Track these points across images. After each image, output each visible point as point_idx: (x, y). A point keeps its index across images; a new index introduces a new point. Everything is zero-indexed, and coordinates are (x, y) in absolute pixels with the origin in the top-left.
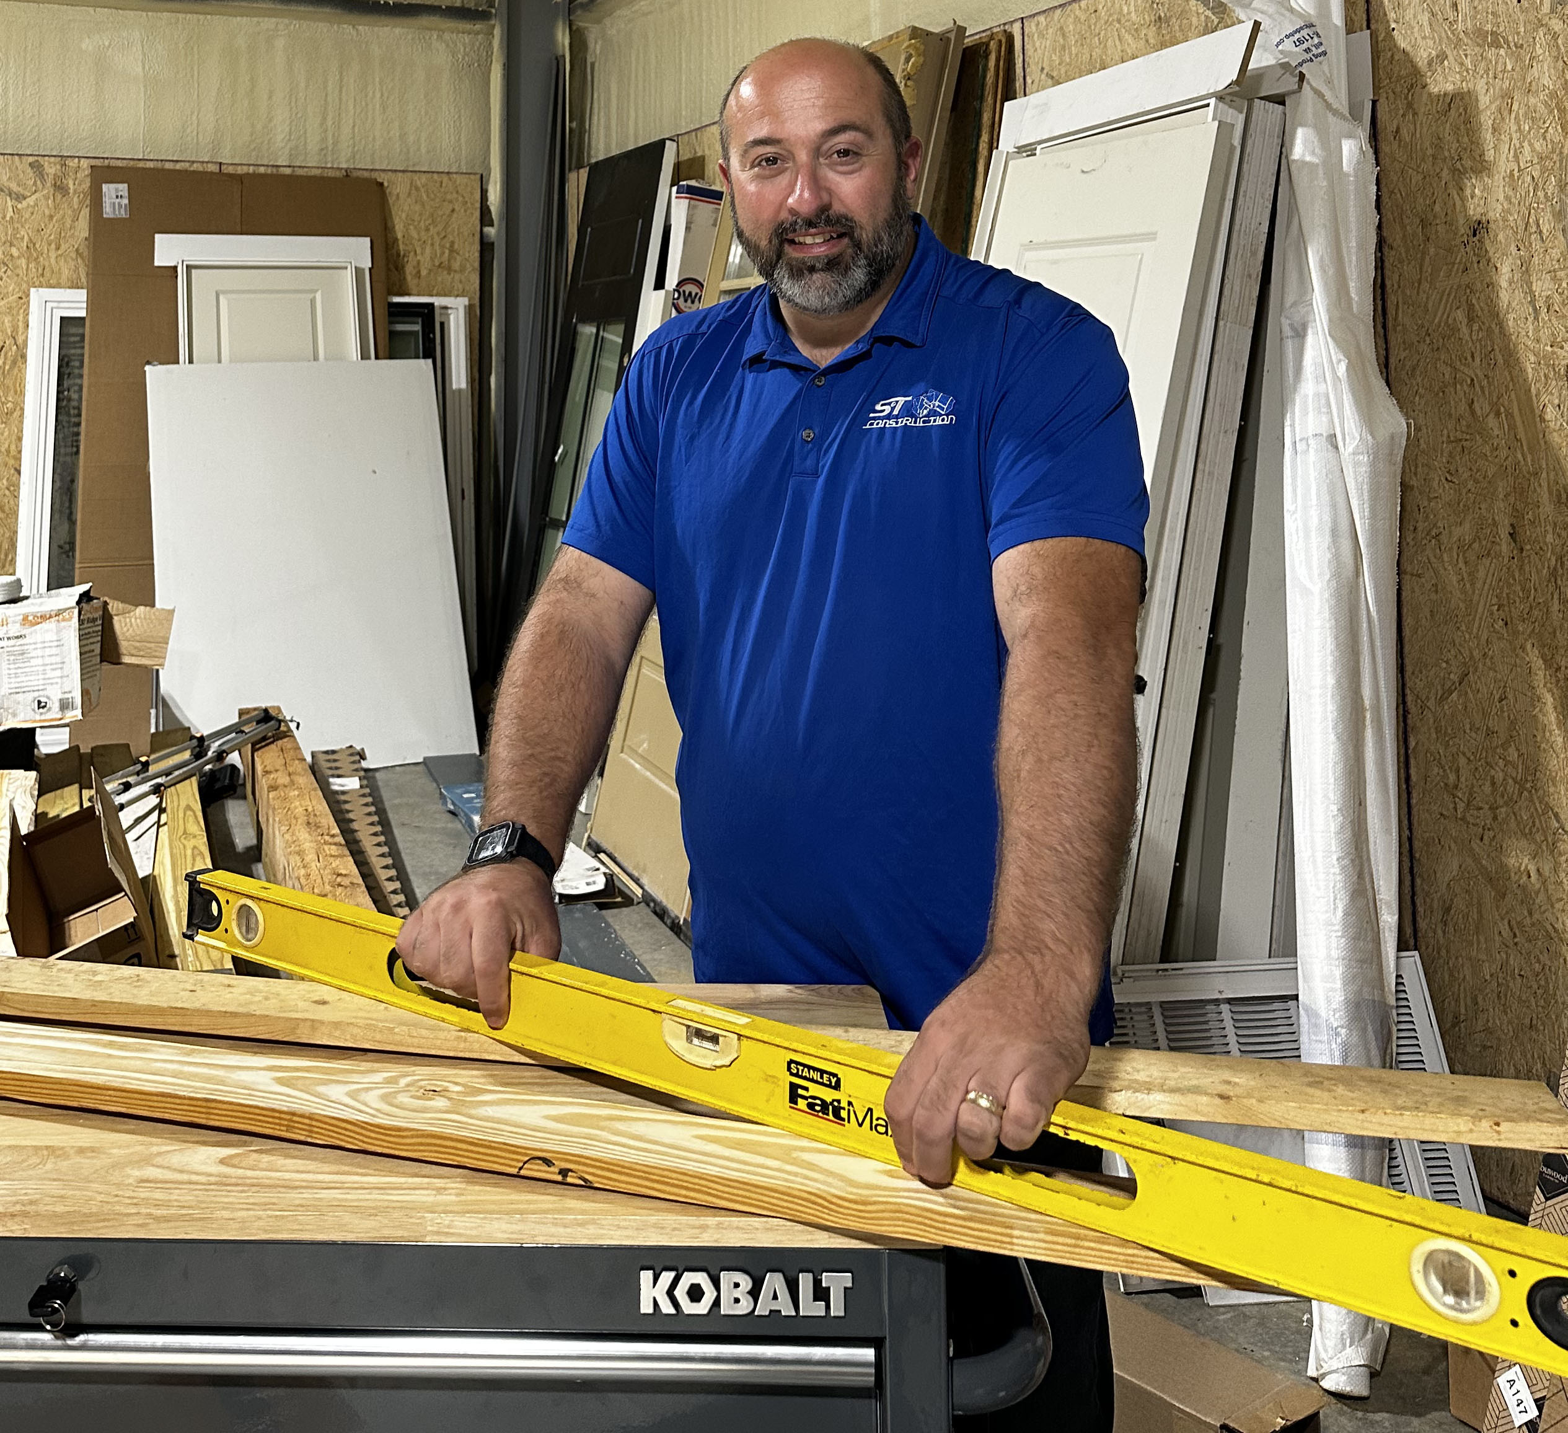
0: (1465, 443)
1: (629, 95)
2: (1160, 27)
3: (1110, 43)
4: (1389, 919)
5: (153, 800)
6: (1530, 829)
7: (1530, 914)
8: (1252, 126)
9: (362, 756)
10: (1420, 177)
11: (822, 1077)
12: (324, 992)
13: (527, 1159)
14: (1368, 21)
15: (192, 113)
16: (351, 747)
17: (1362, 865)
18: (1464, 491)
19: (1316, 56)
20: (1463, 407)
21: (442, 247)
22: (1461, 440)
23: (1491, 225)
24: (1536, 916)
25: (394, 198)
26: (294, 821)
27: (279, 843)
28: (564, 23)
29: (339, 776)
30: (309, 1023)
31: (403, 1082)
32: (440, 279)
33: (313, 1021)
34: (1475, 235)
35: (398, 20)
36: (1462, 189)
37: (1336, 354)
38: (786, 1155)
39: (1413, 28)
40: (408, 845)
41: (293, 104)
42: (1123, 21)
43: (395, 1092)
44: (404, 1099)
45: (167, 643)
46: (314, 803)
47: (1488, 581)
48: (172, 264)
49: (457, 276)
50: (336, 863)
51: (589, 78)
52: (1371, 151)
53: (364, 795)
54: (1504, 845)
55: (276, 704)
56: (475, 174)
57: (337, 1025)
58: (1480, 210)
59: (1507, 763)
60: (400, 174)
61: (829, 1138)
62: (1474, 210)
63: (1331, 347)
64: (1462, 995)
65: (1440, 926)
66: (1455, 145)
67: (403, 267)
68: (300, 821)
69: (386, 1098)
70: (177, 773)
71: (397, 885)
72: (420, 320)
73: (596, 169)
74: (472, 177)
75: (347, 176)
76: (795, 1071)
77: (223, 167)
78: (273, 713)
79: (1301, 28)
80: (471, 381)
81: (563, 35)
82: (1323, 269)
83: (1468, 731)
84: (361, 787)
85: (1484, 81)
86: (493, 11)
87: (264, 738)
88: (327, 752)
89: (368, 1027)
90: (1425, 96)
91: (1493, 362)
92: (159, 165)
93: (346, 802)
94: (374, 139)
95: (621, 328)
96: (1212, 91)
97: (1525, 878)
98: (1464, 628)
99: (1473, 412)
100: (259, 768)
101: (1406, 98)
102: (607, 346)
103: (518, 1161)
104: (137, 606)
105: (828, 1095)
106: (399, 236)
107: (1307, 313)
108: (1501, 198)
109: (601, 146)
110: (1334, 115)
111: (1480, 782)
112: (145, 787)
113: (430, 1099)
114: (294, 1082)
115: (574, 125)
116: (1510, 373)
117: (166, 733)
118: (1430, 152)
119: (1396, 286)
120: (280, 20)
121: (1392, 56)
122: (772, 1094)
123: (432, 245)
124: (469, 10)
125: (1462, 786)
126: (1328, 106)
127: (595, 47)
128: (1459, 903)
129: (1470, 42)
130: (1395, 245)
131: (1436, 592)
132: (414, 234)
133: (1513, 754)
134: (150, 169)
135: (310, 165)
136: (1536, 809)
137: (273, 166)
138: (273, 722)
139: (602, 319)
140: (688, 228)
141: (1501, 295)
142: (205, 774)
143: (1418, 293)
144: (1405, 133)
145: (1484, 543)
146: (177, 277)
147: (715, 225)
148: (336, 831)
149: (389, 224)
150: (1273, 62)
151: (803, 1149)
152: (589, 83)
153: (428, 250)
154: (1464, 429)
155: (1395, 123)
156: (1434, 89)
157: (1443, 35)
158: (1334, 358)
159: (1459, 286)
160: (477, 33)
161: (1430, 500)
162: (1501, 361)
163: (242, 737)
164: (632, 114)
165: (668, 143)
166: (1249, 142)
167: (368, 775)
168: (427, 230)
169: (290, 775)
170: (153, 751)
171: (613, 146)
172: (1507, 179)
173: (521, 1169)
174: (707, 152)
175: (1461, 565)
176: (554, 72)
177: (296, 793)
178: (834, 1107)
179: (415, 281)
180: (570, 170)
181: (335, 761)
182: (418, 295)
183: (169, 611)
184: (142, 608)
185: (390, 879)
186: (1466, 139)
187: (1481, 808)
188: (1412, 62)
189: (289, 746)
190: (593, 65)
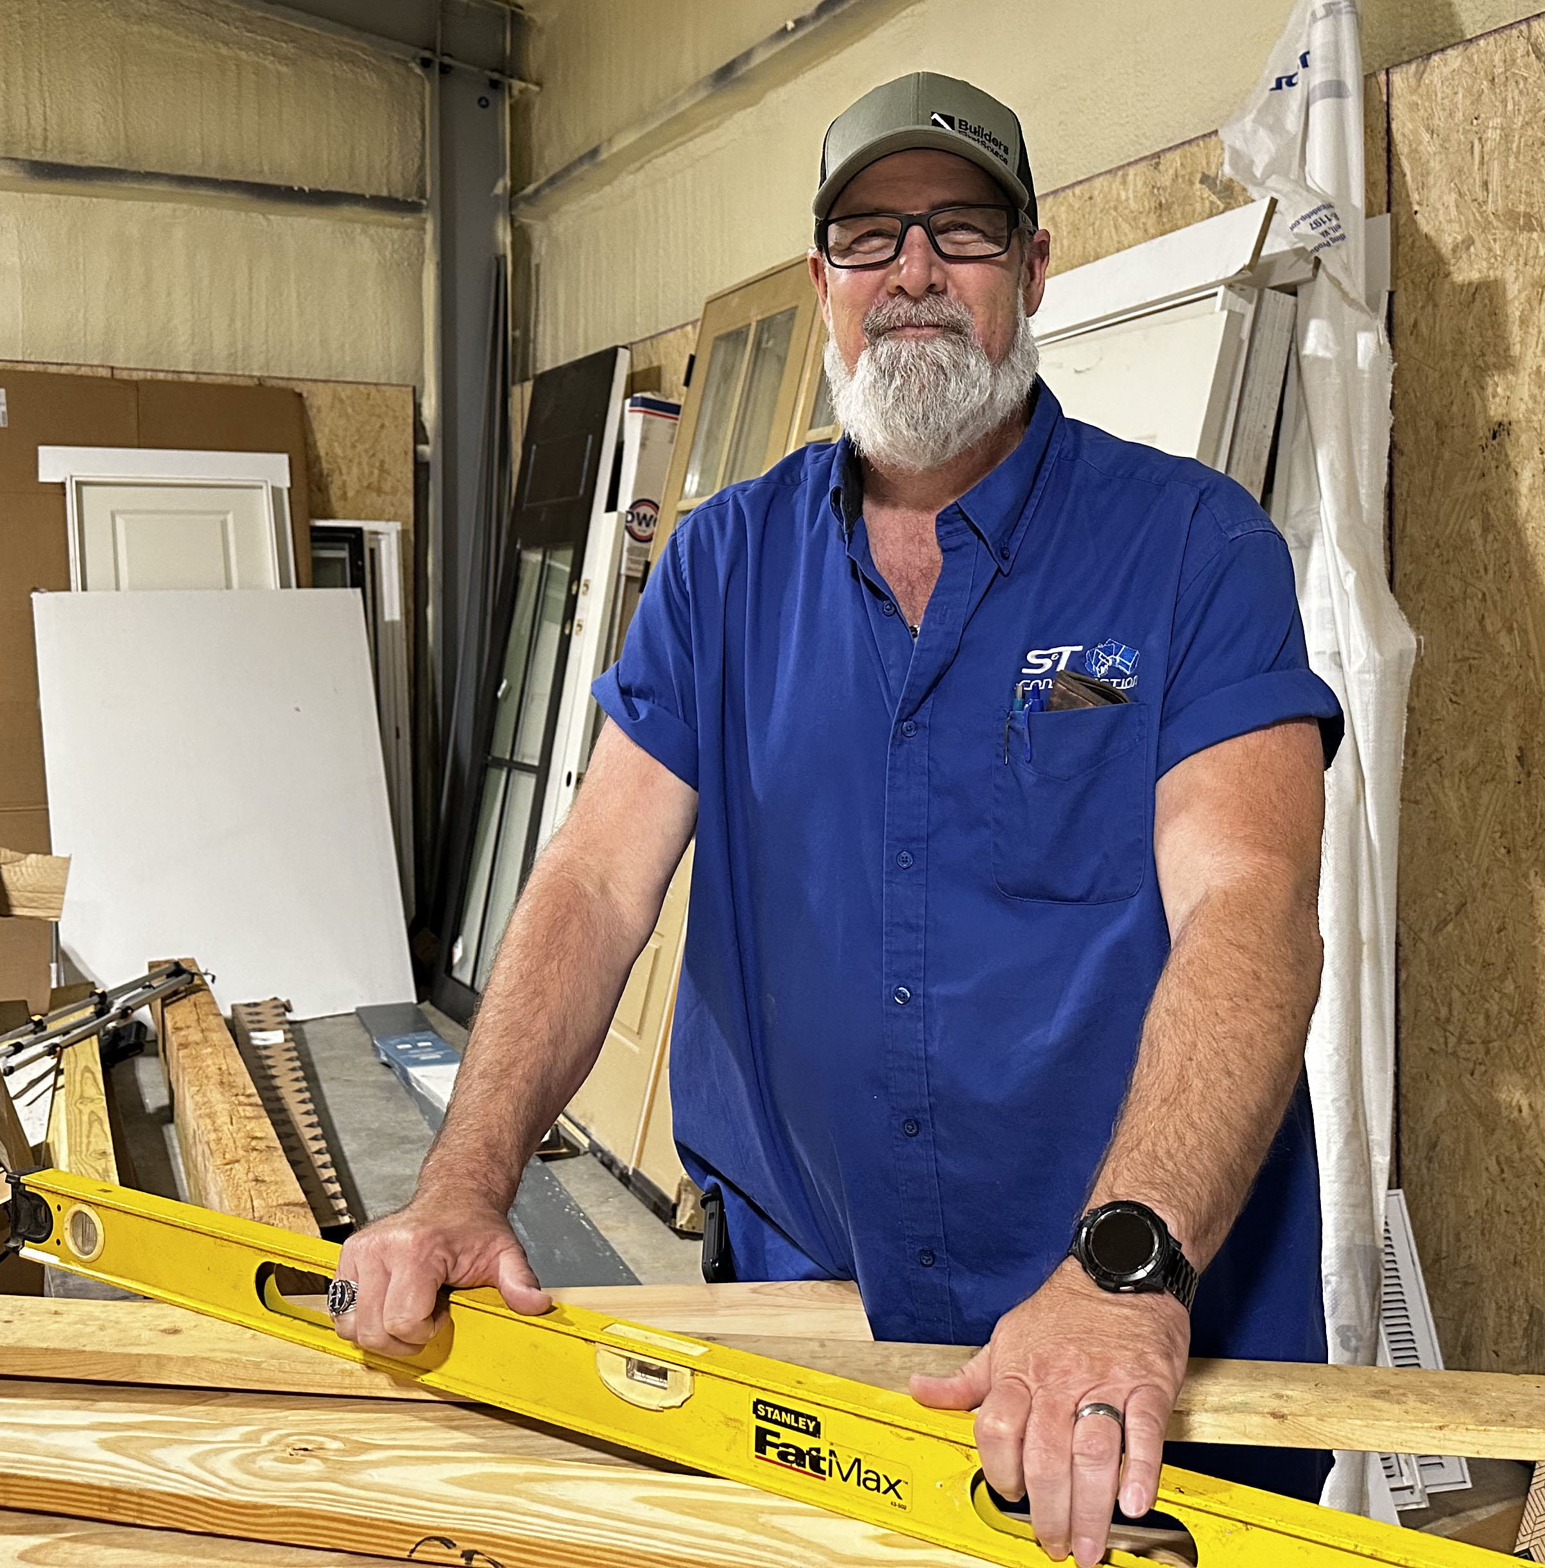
0: (1472, 661)
1: (577, 301)
2: (1160, 216)
3: (1105, 232)
4: (1382, 1160)
5: (49, 1062)
6: (1524, 1064)
7: (1520, 1150)
8: (1262, 318)
9: (287, 1008)
10: (1437, 375)
11: (797, 1421)
12: (177, 1317)
13: (419, 1539)
14: (1389, 203)
15: (78, 310)
16: (275, 999)
17: (1356, 1106)
18: (1469, 713)
19: (1334, 240)
20: (1473, 624)
21: (371, 466)
22: (1468, 658)
23: (1514, 426)
24: (1526, 1151)
25: (314, 410)
26: (205, 1081)
27: (189, 1105)
28: (504, 216)
29: (261, 1030)
30: (154, 1360)
31: (266, 1438)
32: (368, 502)
33: (158, 1356)
34: (1494, 437)
35: (316, 210)
36: (1482, 388)
37: (1344, 565)
38: (752, 1519)
39: (1438, 210)
40: (337, 1099)
41: (196, 303)
42: (1120, 209)
43: (254, 1453)
44: (266, 1463)
45: (63, 893)
46: (229, 1060)
47: (1491, 808)
48: (58, 479)
49: (389, 498)
50: (251, 1125)
51: (533, 280)
52: (1388, 345)
53: (288, 1050)
54: (1496, 1080)
55: (189, 956)
56: (407, 386)
57: (188, 1361)
58: (1501, 410)
59: (1503, 995)
60: (320, 384)
61: (804, 1494)
62: (1496, 410)
63: (1339, 559)
64: (1444, 1232)
65: (1425, 1163)
66: (1478, 339)
67: (327, 487)
68: (212, 1081)
69: (242, 1463)
70: (75, 1032)
71: (322, 1144)
72: (347, 546)
73: (542, 381)
74: (404, 389)
75: (260, 384)
76: (763, 1414)
77: (116, 372)
78: (184, 965)
79: (1319, 209)
80: (406, 612)
81: (505, 229)
82: (1333, 475)
83: (1463, 963)
84: (286, 1040)
85: (1513, 268)
86: (424, 202)
87: (175, 993)
88: (248, 1005)
89: (228, 1363)
90: (1447, 286)
91: (1507, 575)
92: (41, 368)
93: (268, 1057)
94: (291, 345)
95: (569, 554)
96: (1221, 277)
97: (1516, 1113)
98: (1463, 856)
99: (1483, 628)
100: (169, 1025)
101: (1427, 289)
102: (554, 574)
103: (410, 1542)
104: (28, 853)
105: (805, 1442)
106: (322, 453)
107: (1314, 522)
108: (1526, 398)
109: (548, 357)
110: (1350, 305)
111: (1474, 1016)
112: (39, 1048)
113: (299, 1462)
114: (123, 1444)
115: (518, 333)
116: (1526, 585)
117: (68, 988)
118: (1449, 348)
119: (1405, 494)
120: (178, 206)
121: (1414, 241)
122: (734, 1441)
123: (360, 463)
124: (397, 200)
125: (1455, 1019)
126: (1345, 295)
127: (541, 248)
128: (1446, 1140)
129: (1500, 225)
130: (1406, 450)
131: (1435, 819)
132: (339, 451)
133: (1509, 987)
134: (31, 372)
135: (218, 371)
136: (1531, 1044)
137: (174, 372)
138: (184, 976)
139: (549, 544)
140: (643, 445)
141: (1520, 503)
142: (107, 1033)
143: (1429, 502)
144: (1423, 328)
145: (1489, 767)
146: (65, 494)
147: (671, 442)
148: (254, 1091)
149: (310, 441)
150: (1286, 248)
151: (775, 1511)
152: (534, 288)
153: (355, 470)
154: (1473, 646)
155: (1413, 316)
156: (1459, 278)
157: (1471, 218)
158: (1341, 569)
159: (1475, 494)
160: (407, 228)
161: (1432, 722)
162: (1516, 574)
163: (150, 992)
164: (582, 321)
165: (621, 350)
166: (1258, 336)
167: (295, 1028)
168: (354, 446)
169: (202, 1031)
170: (52, 1008)
171: (561, 355)
172: (1533, 376)
173: (412, 1551)
174: (663, 362)
175: (1463, 790)
176: (494, 274)
177: (209, 1050)
178: (812, 1457)
179: (342, 503)
180: (514, 383)
181: (257, 1014)
182: (345, 518)
183: (64, 859)
184: (33, 856)
185: (315, 1138)
186: (1490, 333)
187: (1473, 1043)
188: (1434, 248)
189: (203, 1000)
190: (538, 266)
